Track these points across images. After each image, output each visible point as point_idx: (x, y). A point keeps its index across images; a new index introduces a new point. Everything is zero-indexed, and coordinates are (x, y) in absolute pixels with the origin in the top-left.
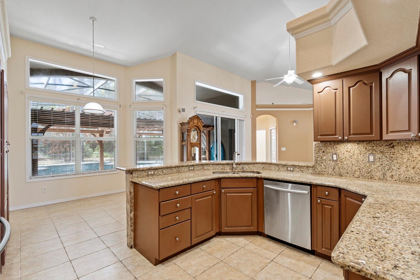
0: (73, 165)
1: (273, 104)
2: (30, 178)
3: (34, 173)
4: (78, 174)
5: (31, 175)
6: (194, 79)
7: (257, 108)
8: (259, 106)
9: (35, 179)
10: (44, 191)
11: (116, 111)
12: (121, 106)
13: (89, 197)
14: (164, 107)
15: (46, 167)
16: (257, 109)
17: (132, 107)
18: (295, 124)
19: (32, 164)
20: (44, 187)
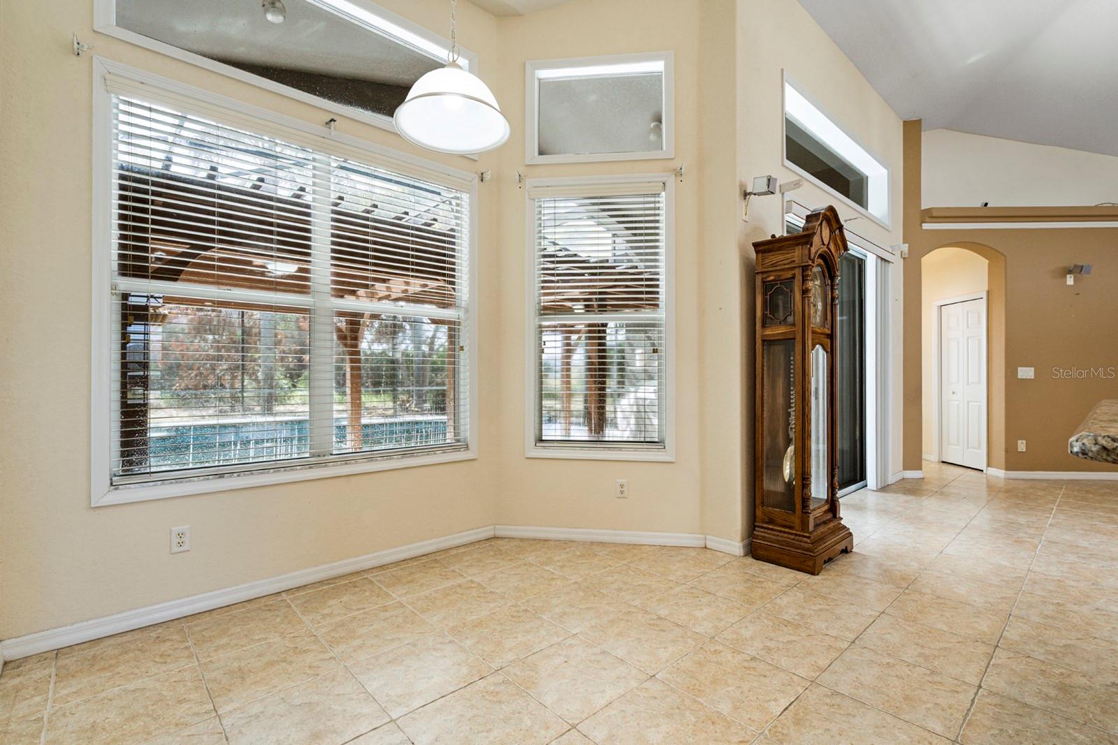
0: (305, 420)
1: (986, 204)
2: (111, 484)
3: (134, 458)
4: (325, 464)
5: (118, 469)
6: (782, 70)
7: (928, 219)
8: (934, 215)
9: (134, 492)
10: (176, 549)
11: (465, 197)
12: (487, 177)
13: (367, 565)
14: (671, 181)
15: (169, 429)
16: (926, 226)
17: (529, 183)
18: (1070, 280)
19: (123, 413)
20: (176, 529)
